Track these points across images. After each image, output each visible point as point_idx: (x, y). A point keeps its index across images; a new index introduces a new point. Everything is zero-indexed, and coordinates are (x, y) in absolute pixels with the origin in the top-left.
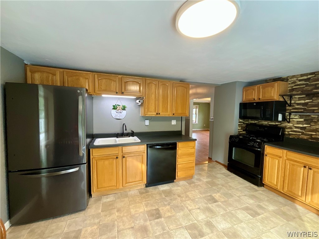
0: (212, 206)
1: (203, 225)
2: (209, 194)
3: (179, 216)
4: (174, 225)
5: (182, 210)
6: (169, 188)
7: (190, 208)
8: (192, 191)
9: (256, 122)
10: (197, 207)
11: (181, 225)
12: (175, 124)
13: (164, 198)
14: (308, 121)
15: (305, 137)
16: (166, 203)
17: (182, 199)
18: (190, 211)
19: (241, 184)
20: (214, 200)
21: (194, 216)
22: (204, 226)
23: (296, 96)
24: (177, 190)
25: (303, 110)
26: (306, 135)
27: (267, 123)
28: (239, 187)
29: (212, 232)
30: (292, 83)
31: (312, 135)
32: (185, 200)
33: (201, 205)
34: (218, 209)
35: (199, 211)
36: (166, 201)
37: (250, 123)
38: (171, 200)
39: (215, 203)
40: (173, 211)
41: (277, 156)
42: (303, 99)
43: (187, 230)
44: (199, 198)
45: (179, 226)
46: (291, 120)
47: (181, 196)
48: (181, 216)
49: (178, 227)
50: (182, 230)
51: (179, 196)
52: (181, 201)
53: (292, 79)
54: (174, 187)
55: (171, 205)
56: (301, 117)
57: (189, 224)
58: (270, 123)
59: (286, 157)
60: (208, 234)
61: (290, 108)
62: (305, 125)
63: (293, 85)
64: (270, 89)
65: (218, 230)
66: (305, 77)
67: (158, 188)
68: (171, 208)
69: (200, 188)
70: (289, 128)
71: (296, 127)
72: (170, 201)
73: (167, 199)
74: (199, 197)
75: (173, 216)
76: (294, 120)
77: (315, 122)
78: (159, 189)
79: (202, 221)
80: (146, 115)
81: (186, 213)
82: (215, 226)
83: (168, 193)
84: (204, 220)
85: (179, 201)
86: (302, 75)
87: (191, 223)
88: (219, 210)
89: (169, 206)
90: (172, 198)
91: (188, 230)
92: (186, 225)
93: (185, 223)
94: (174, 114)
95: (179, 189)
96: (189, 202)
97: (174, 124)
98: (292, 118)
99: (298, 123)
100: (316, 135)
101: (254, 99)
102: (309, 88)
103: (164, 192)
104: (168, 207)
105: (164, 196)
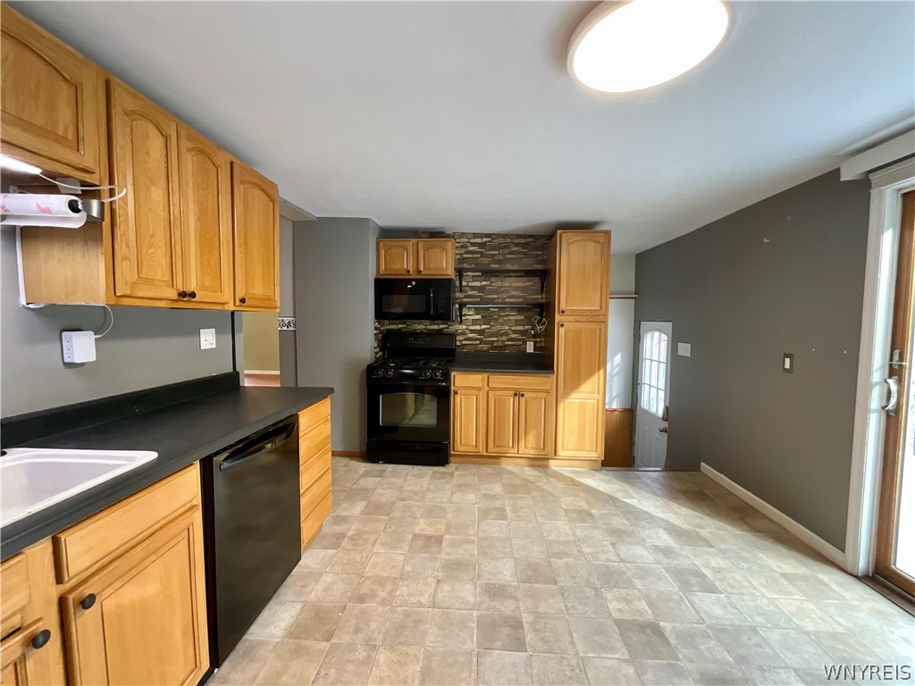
0: (446, 553)
1: (492, 604)
2: (410, 537)
3: (434, 642)
4: (463, 676)
5: (419, 621)
6: (298, 606)
7: (425, 599)
8: (368, 559)
9: (400, 326)
10: (432, 581)
11: (470, 654)
12: (214, 346)
13: (333, 649)
14: (487, 319)
15: (485, 347)
16: (361, 654)
17: (378, 599)
18: (434, 605)
19: (421, 476)
20: (433, 540)
21: (457, 606)
22: (495, 603)
23: (468, 274)
24: (327, 589)
25: (479, 300)
26: (486, 343)
27: (423, 327)
28: (426, 482)
29: (516, 599)
30: (462, 247)
31: (493, 341)
32: (391, 593)
33: (430, 572)
34: (462, 551)
35: (446, 587)
36: (352, 647)
37: (387, 330)
38: (357, 630)
39: (443, 545)
40: (410, 650)
41: (473, 388)
42: (478, 279)
43: (491, 649)
44: (405, 560)
45: (471, 662)
46: (463, 318)
47: (365, 594)
48: (439, 638)
49: (474, 668)
50: (487, 661)
51: (362, 599)
52: (383, 603)
53: (462, 240)
54: (308, 590)
55: (379, 643)
56: (477, 311)
57: (475, 631)
58: (429, 327)
59: (488, 385)
60: (518, 608)
61: (461, 295)
62: (484, 327)
63: (463, 251)
64: (438, 251)
65: (515, 587)
66: (479, 240)
67: (261, 643)
68: (392, 649)
69: (372, 538)
70: (461, 334)
71: (472, 331)
72: (360, 636)
73: (342, 638)
74: (401, 558)
75: (428, 658)
76: (468, 317)
77: (494, 319)
78: (268, 643)
79: (478, 599)
80: (125, 302)
81: (437, 620)
82: (503, 585)
83: (319, 622)
84: (478, 591)
85: (380, 609)
86: (476, 235)
87: (475, 625)
88: (465, 550)
89: (381, 649)
90: (353, 622)
91: (494, 646)
92: (475, 640)
93: (469, 641)
94: (243, 301)
95: (333, 583)
96: (404, 588)
97: (209, 347)
98: (465, 315)
99: (475, 322)
100: (497, 341)
101: (409, 272)
102: (485, 260)
103: (298, 631)
104: (383, 656)
105: (325, 645)
